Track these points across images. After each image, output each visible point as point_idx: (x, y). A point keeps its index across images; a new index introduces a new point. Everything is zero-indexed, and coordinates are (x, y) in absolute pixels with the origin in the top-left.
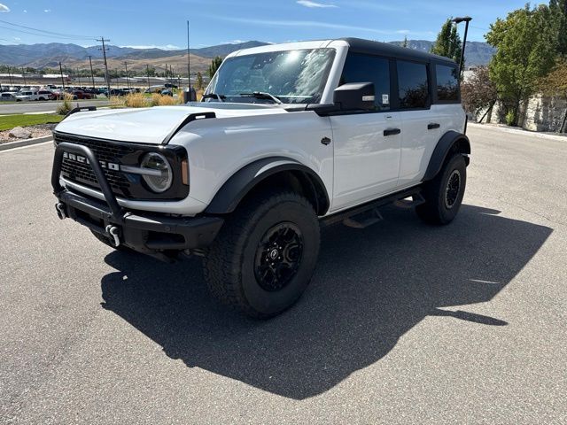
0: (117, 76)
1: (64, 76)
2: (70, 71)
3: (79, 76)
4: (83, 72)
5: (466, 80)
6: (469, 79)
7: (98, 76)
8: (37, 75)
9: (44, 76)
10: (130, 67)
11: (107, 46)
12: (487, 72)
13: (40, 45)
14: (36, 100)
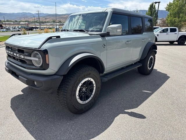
0: (43, 23)
1: (26, 23)
2: (28, 21)
3: (31, 23)
4: (32, 21)
5: (158, 23)
6: (159, 23)
7: (37, 23)
8: (18, 23)
9: (20, 23)
10: (47, 20)
11: (40, 13)
12: (165, 20)
13: (19, 13)
14: (17, 31)
